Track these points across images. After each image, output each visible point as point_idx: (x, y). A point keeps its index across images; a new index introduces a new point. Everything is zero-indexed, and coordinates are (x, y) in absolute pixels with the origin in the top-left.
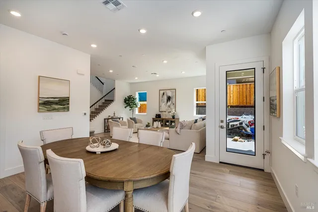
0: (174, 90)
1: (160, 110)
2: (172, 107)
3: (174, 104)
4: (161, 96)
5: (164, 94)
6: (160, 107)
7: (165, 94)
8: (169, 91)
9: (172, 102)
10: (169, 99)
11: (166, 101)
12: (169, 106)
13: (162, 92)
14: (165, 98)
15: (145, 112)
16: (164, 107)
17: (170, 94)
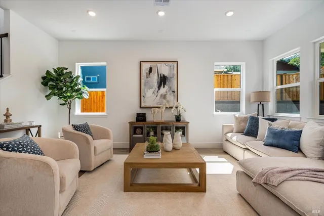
0: (175, 64)
1: (143, 105)
2: (170, 97)
3: (175, 93)
4: (144, 74)
5: (151, 70)
6: (141, 97)
7: (154, 70)
8: (163, 64)
9: (170, 88)
10: (163, 80)
11: (156, 85)
12: (164, 97)
13: (146, 67)
14: (155, 78)
15: (103, 110)
16: (151, 98)
17: (165, 70)
